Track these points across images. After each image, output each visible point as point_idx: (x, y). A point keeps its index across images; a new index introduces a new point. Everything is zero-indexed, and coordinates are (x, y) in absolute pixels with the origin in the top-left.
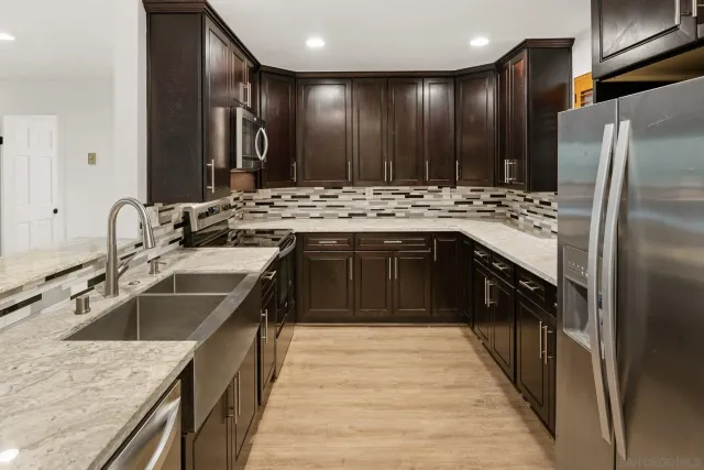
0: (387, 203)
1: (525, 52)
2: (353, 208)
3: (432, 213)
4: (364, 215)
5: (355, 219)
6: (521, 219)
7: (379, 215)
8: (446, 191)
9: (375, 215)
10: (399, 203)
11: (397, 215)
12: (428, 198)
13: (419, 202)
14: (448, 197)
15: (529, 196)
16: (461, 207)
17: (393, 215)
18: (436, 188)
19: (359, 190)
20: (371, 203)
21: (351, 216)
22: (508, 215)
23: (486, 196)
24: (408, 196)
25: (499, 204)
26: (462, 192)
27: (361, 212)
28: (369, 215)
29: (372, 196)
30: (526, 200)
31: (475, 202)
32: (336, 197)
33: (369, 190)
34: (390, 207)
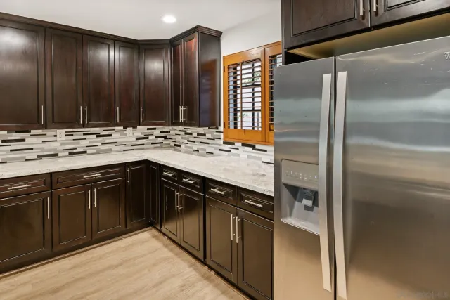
0: (79, 143)
1: (196, 34)
2: (43, 149)
3: (118, 148)
4: (56, 155)
5: (45, 160)
6: (183, 146)
7: (70, 154)
8: (129, 130)
9: (67, 154)
10: (90, 142)
11: (88, 152)
12: (116, 137)
13: (107, 140)
14: (131, 134)
15: (188, 131)
16: (140, 142)
17: (85, 152)
18: (121, 128)
19: (50, 133)
20: (62, 144)
21: (40, 157)
22: (172, 144)
23: (157, 133)
24: (98, 135)
25: (165, 137)
26: (141, 130)
27: (52, 153)
28: (60, 155)
29: (64, 138)
30: (186, 134)
31: (150, 137)
32: (24, 140)
33: (61, 133)
34: (82, 145)
